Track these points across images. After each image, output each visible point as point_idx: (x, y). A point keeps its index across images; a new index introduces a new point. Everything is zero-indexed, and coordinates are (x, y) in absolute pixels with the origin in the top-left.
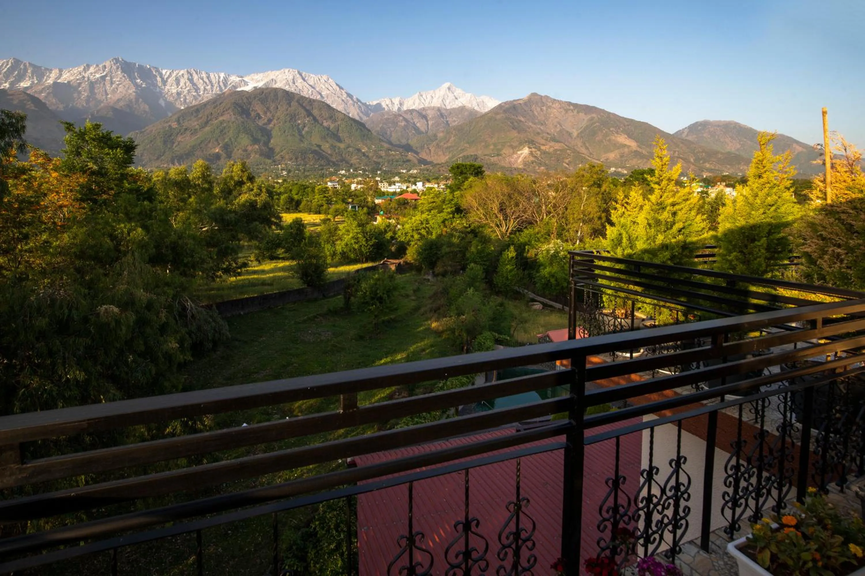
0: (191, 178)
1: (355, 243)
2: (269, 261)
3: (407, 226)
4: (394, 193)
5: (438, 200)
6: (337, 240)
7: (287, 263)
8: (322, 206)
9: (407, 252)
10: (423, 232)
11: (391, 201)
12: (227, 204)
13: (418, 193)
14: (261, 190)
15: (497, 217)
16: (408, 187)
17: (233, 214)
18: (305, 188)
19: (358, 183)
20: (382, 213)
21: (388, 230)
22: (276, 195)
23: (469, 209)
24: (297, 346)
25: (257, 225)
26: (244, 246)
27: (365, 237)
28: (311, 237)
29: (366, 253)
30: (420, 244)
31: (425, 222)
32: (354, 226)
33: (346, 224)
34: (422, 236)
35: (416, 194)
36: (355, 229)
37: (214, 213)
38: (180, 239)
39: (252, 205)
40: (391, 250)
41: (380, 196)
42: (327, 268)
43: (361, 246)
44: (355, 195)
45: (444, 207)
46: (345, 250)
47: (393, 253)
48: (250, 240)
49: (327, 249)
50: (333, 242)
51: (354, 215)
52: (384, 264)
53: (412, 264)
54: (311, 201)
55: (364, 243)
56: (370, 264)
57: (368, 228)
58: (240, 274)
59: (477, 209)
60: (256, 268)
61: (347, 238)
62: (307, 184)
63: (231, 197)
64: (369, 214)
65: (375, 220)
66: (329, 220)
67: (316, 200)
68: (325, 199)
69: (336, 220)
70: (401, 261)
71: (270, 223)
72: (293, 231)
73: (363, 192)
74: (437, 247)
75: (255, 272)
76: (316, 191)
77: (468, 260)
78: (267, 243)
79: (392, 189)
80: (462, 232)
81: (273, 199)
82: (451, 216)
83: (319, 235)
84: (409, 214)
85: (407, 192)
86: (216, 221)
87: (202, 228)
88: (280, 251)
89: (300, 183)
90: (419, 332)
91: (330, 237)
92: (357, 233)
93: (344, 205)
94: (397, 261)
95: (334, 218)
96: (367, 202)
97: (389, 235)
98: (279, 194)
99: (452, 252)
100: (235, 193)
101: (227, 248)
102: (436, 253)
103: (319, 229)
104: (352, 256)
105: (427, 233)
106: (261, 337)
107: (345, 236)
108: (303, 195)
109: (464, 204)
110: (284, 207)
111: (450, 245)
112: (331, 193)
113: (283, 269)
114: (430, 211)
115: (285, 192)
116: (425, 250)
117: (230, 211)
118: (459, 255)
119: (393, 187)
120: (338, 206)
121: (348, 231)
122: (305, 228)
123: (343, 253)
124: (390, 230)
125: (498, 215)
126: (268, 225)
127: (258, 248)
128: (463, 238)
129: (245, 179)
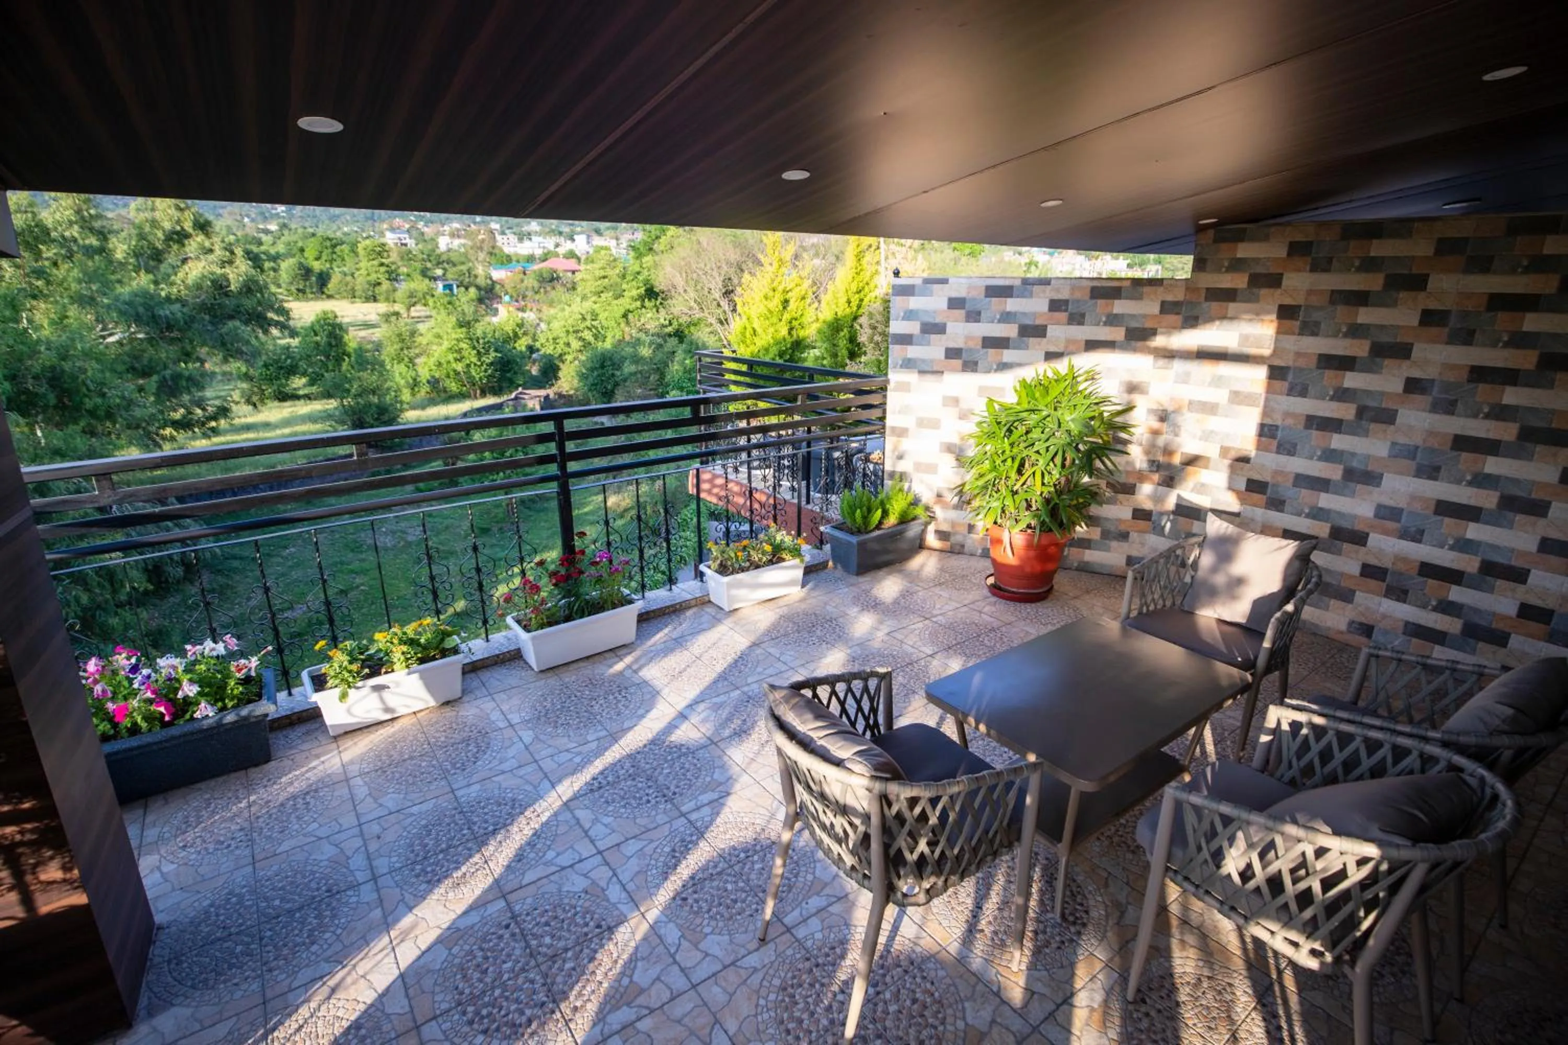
0: (49, 222)
1: (456, 360)
2: (276, 403)
3: (556, 325)
4: (531, 259)
5: (613, 273)
6: (418, 356)
7: (317, 406)
8: (379, 284)
9: (561, 374)
10: (588, 335)
11: (525, 273)
12: (156, 283)
13: (579, 259)
14: (232, 253)
15: (719, 305)
16: (557, 245)
17: (177, 306)
18: (334, 246)
19: (453, 235)
20: (507, 298)
21: (520, 333)
22: (269, 260)
23: (669, 291)
24: (363, 556)
25: (236, 328)
26: (213, 374)
27: (474, 348)
28: (360, 351)
29: (481, 379)
30: (584, 358)
31: (589, 317)
32: (450, 325)
33: (432, 323)
34: (586, 345)
35: (574, 261)
36: (452, 334)
37: (129, 303)
38: (64, 359)
39: (220, 286)
40: (529, 371)
41: (502, 263)
42: (402, 411)
43: (468, 366)
44: (449, 262)
45: (624, 286)
46: (437, 375)
47: (533, 378)
48: (225, 360)
49: (399, 374)
50: (411, 360)
51: (450, 303)
52: (516, 398)
53: (571, 396)
54: (352, 275)
55: (474, 360)
56: (491, 400)
57: (479, 329)
58: (215, 431)
59: (685, 291)
60: (250, 420)
61: (439, 351)
62: (339, 234)
63: (164, 267)
64: (480, 301)
65: (496, 312)
66: (397, 314)
67: (363, 272)
68: (383, 269)
69: (413, 314)
70: (551, 392)
71: (264, 323)
72: (321, 339)
73: (465, 255)
74: (613, 364)
75: (248, 428)
76: (360, 250)
77: (668, 385)
78: (266, 366)
79: (525, 248)
80: (658, 335)
81: (262, 271)
82: (638, 303)
83: (378, 347)
84: (560, 302)
85: (557, 255)
86: (138, 319)
87: (104, 337)
88: (298, 383)
89: (320, 232)
90: (586, 514)
91: (402, 349)
92: (458, 340)
93: (427, 281)
94: (542, 393)
95: (408, 309)
96: (476, 276)
97: (522, 345)
98: (275, 258)
99: (641, 372)
100: (171, 259)
101: (177, 377)
102: (613, 375)
103: (377, 334)
104: (453, 387)
105: (596, 337)
106: (286, 547)
107: (434, 347)
108: (332, 261)
109: (660, 284)
110: (293, 288)
111: (637, 359)
112: (394, 257)
113: (311, 418)
114: (599, 294)
115: (290, 255)
116: (592, 370)
117: (168, 299)
118: (653, 378)
119: (527, 243)
120: (413, 285)
121: (439, 336)
122: (347, 332)
123: (434, 383)
124: (525, 334)
125: (722, 303)
126: (262, 327)
127: (247, 377)
128: (660, 346)
129: (188, 226)
